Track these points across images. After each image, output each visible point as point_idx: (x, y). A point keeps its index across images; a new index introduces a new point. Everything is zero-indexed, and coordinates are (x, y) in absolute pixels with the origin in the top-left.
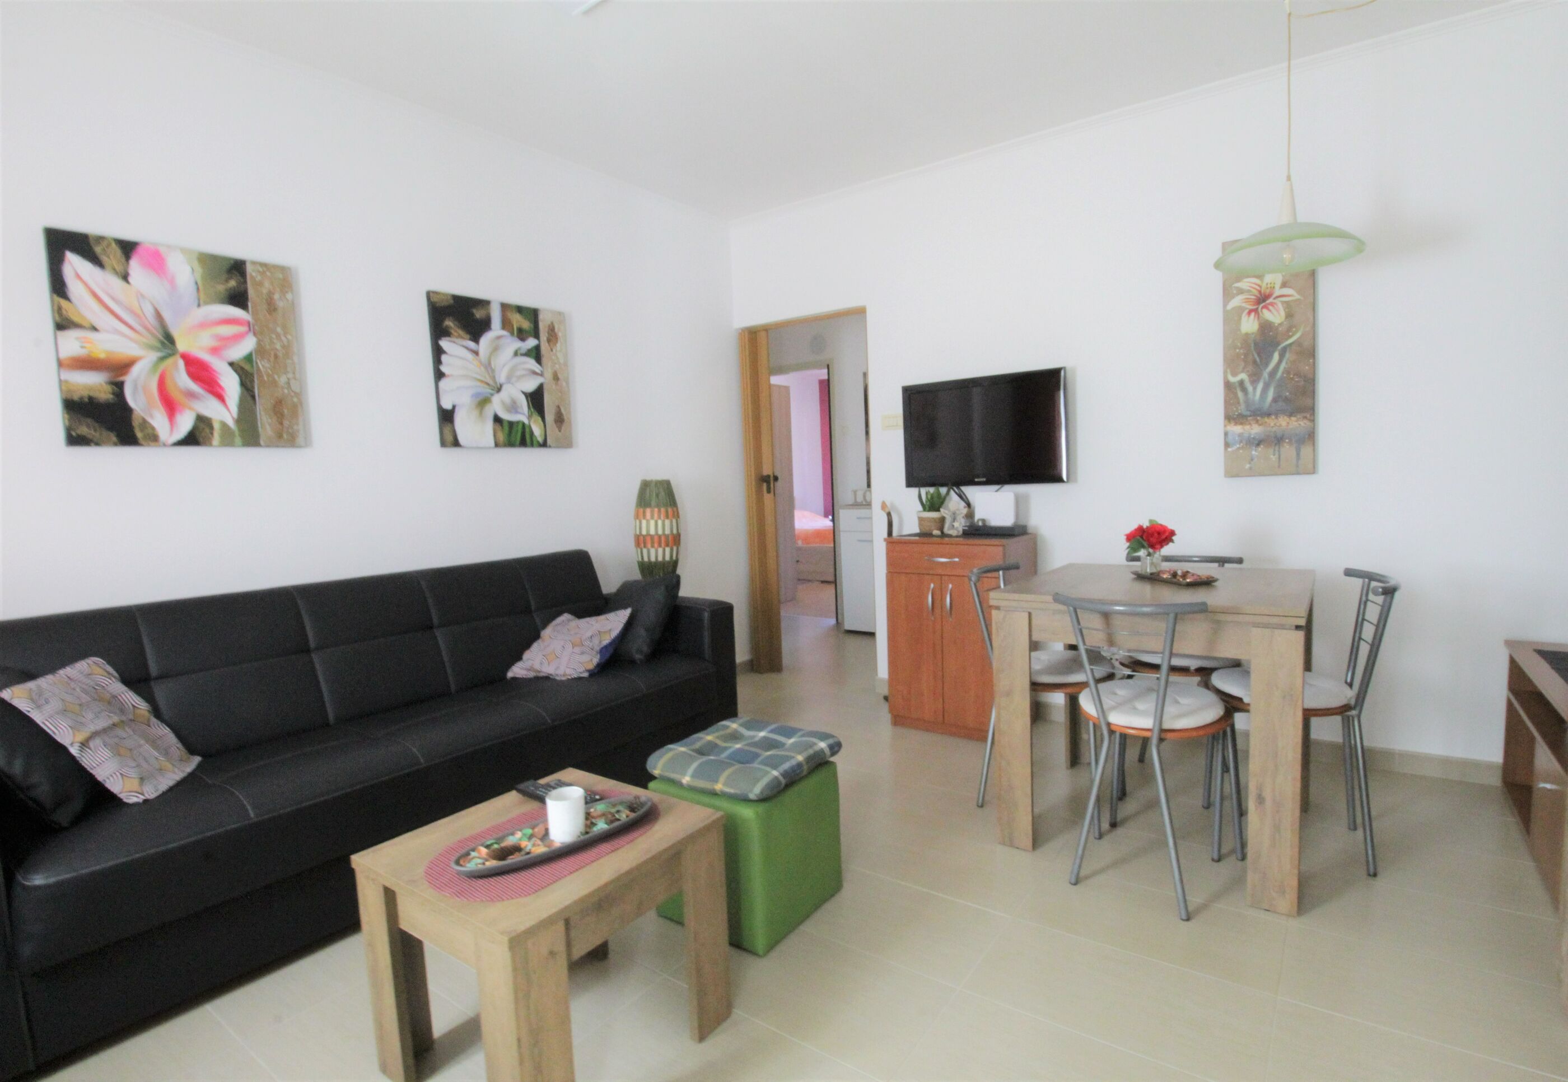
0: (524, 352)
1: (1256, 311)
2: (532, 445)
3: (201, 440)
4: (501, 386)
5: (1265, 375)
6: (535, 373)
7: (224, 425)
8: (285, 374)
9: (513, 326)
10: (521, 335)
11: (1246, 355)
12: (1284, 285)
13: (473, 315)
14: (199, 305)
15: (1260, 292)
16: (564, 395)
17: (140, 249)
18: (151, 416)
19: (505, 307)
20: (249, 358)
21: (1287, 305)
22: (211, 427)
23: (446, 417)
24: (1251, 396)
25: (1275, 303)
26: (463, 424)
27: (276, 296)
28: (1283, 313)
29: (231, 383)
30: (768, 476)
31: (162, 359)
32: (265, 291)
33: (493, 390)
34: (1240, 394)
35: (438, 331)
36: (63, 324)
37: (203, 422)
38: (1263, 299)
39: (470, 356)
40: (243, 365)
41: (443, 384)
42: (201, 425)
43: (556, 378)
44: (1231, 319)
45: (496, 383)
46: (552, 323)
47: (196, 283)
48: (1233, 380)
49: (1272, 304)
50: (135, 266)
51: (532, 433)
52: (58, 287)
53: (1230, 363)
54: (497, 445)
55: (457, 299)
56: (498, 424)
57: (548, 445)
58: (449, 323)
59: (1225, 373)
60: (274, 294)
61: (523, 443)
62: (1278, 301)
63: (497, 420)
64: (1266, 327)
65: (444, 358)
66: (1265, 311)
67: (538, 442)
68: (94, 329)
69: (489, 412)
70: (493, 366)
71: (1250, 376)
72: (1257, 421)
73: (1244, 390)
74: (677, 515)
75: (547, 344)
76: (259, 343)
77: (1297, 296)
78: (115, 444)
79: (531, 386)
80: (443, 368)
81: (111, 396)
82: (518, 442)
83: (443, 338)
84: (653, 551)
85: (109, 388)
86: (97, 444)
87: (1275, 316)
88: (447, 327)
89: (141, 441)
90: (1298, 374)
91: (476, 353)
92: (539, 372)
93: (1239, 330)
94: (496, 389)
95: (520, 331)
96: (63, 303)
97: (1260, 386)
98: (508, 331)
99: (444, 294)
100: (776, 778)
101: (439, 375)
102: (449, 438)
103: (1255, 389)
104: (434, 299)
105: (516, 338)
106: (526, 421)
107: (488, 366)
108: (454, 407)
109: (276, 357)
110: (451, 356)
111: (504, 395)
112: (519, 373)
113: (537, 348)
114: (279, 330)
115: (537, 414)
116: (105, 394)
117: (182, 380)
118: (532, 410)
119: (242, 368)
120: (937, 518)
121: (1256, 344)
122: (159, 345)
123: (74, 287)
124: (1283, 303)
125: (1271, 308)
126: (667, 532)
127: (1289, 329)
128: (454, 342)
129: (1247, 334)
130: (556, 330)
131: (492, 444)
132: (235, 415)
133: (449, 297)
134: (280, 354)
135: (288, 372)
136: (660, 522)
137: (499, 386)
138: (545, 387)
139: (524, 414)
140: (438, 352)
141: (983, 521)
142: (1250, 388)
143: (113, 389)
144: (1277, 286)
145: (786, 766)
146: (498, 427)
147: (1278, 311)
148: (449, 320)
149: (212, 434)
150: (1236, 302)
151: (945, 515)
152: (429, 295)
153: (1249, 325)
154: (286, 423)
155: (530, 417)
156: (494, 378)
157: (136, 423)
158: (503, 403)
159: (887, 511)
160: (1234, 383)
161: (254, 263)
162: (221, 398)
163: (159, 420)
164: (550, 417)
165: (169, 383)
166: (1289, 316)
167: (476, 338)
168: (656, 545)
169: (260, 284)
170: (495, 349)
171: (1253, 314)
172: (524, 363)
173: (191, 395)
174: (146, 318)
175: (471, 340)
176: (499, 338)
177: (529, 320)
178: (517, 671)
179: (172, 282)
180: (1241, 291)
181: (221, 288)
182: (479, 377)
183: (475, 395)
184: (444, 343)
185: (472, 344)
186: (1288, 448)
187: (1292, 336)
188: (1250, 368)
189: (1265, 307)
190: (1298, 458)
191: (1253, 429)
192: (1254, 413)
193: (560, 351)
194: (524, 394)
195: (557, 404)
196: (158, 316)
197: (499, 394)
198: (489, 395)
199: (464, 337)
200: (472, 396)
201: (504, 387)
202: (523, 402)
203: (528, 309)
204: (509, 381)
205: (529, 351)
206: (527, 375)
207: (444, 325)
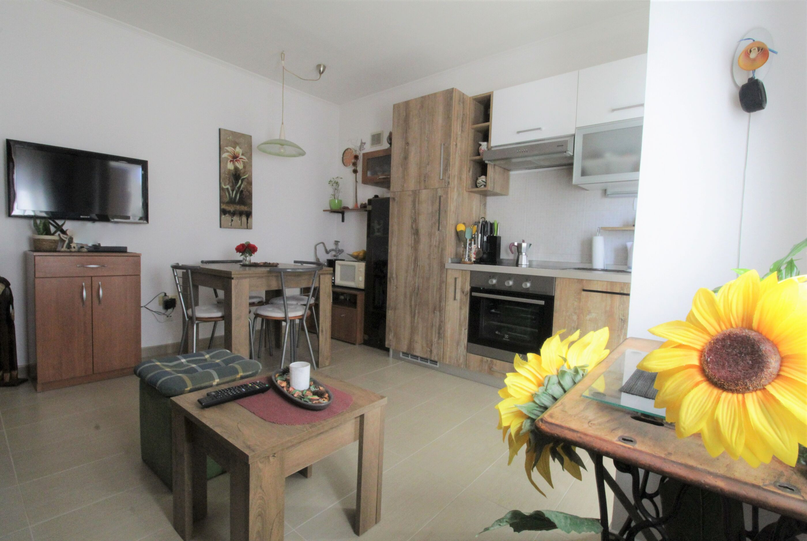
1: (233, 161)
5: (236, 188)
11: (229, 178)
12: (243, 155)
15: (234, 154)
21: (244, 163)
24: (231, 195)
28: (242, 165)
34: (227, 194)
38: (235, 157)
44: (222, 162)
48: (224, 187)
49: (238, 160)
53: (223, 180)
59: (220, 183)
62: (240, 160)
64: (236, 169)
66: (236, 162)
71: (231, 187)
72: (233, 206)
73: (229, 192)
77: (246, 160)
87: (240, 166)
90: (247, 191)
93: (227, 167)
97: (234, 192)
121: (233, 175)
124: (242, 161)
125: (238, 162)
127: (244, 172)
129: (230, 170)
142: (231, 192)
144: (240, 154)
147: (241, 164)
150: (225, 155)
153: (230, 166)
160: (225, 189)
166: (244, 167)
171: (232, 162)
180: (228, 151)
186: (244, 219)
187: (245, 175)
188: (231, 184)
189: (236, 161)
190: (247, 223)
191: (231, 208)
192: (232, 202)
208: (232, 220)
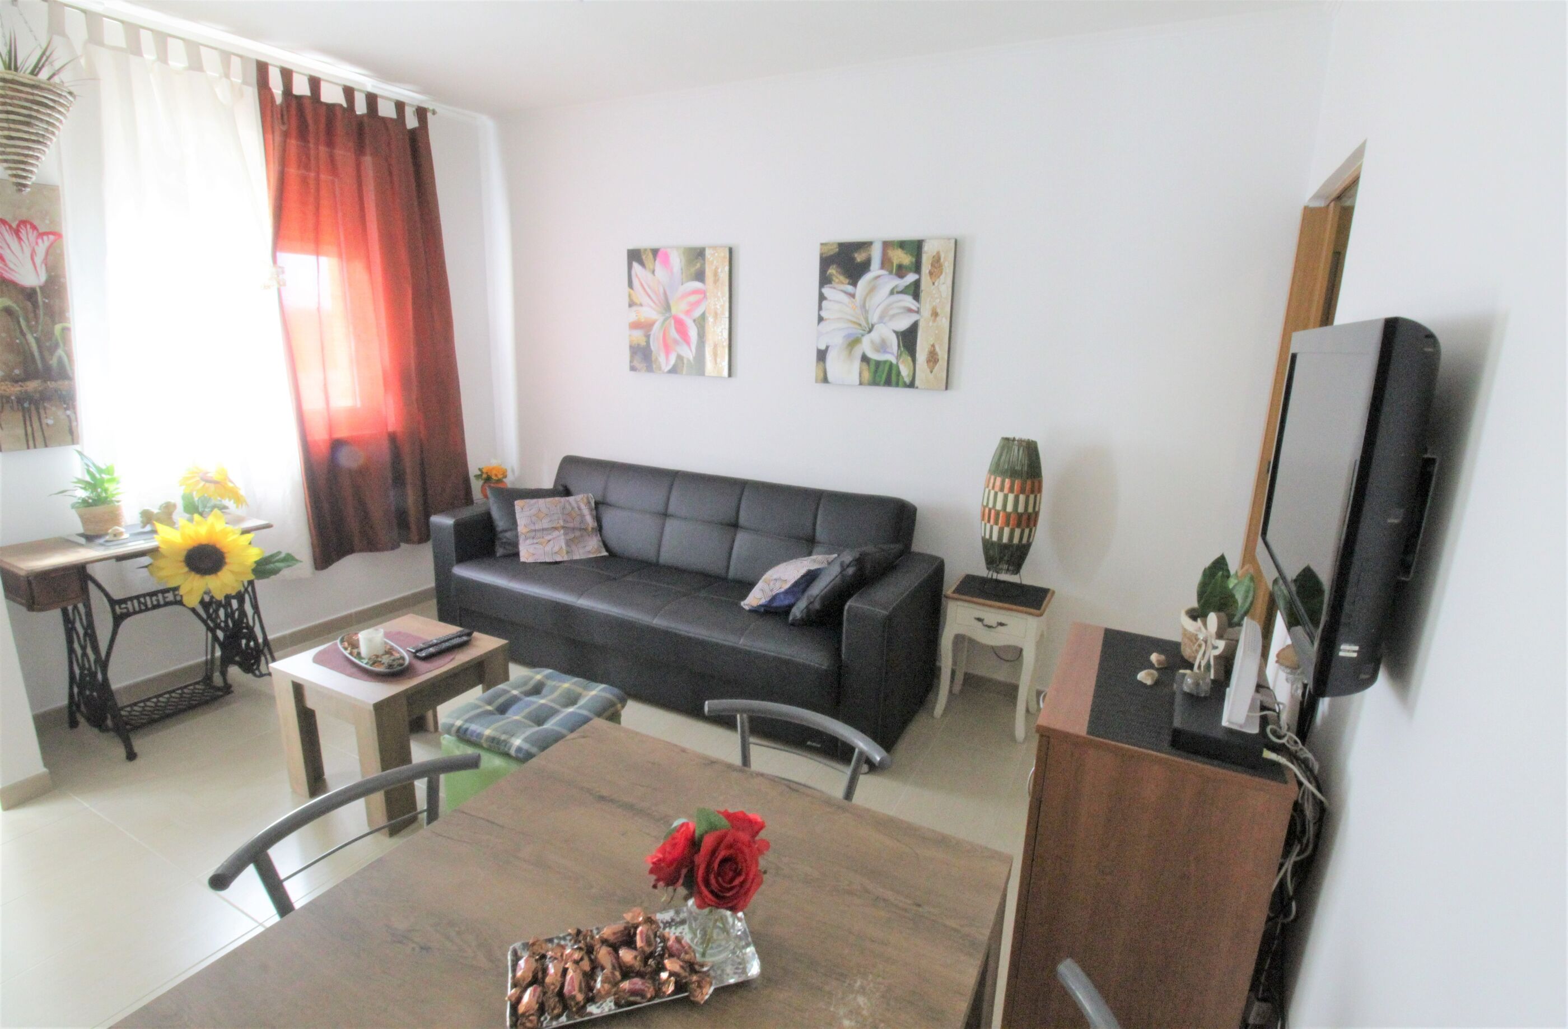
0: (901, 290)
2: (897, 385)
3: (677, 370)
4: (873, 326)
6: (910, 310)
7: (689, 360)
8: (721, 325)
9: (892, 263)
10: (901, 271)
13: (853, 259)
14: (682, 284)
16: (942, 335)
17: (661, 253)
18: (660, 355)
19: (887, 245)
20: (703, 316)
22: (682, 362)
23: (822, 355)
26: (834, 365)
27: (719, 270)
29: (693, 333)
31: (666, 319)
32: (714, 267)
33: (862, 331)
35: (824, 279)
36: (632, 304)
37: (679, 359)
39: (846, 299)
41: (820, 327)
42: (679, 361)
43: (934, 313)
45: (868, 323)
46: (938, 253)
47: (682, 269)
50: (658, 265)
51: (899, 373)
52: (630, 282)
54: (861, 384)
55: (842, 246)
56: (864, 364)
57: (916, 385)
58: (832, 271)
61: (888, 383)
63: (865, 359)
65: (824, 304)
67: (907, 382)
68: (641, 305)
69: (858, 353)
70: (867, 308)
75: (927, 278)
76: (709, 305)
78: (645, 371)
79: (904, 324)
80: (824, 313)
81: (645, 344)
82: (882, 382)
83: (825, 286)
85: (644, 339)
86: (639, 371)
88: (831, 275)
89: (655, 370)
91: (853, 296)
92: (914, 308)
94: (871, 329)
95: (900, 267)
96: (631, 291)
98: (887, 270)
99: (833, 244)
101: (822, 319)
102: (822, 375)
104: (825, 250)
105: (895, 277)
106: (894, 361)
107: (863, 308)
108: (827, 347)
110: (830, 301)
111: (873, 335)
112: (891, 312)
113: (917, 284)
114: (719, 294)
115: (907, 353)
116: (643, 342)
118: (902, 349)
122: (664, 311)
123: (635, 282)
128: (833, 289)
130: (942, 260)
131: (858, 383)
132: (694, 355)
133: (835, 246)
134: (719, 312)
137: (870, 326)
138: (920, 324)
139: (892, 354)
140: (821, 299)
143: (646, 340)
146: (865, 366)
148: (833, 268)
149: (683, 367)
152: (822, 246)
154: (718, 361)
155: (898, 357)
156: (866, 319)
157: (653, 359)
158: (872, 342)
161: (710, 248)
162: (688, 343)
163: (662, 358)
164: (922, 355)
165: (667, 336)
167: (854, 284)
169: (712, 263)
170: (872, 290)
172: (900, 301)
173: (676, 342)
174: (660, 294)
175: (848, 284)
176: (878, 277)
177: (911, 255)
179: (672, 271)
181: (693, 270)
182: (854, 320)
183: (848, 336)
184: (826, 291)
185: (850, 288)
193: (944, 283)
194: (896, 332)
195: (932, 343)
196: (665, 293)
197: (870, 334)
198: (860, 336)
199: (844, 281)
200: (844, 337)
201: (875, 327)
202: (893, 341)
203: (911, 242)
204: (881, 319)
205: (907, 287)
206: (902, 313)
207: (828, 273)
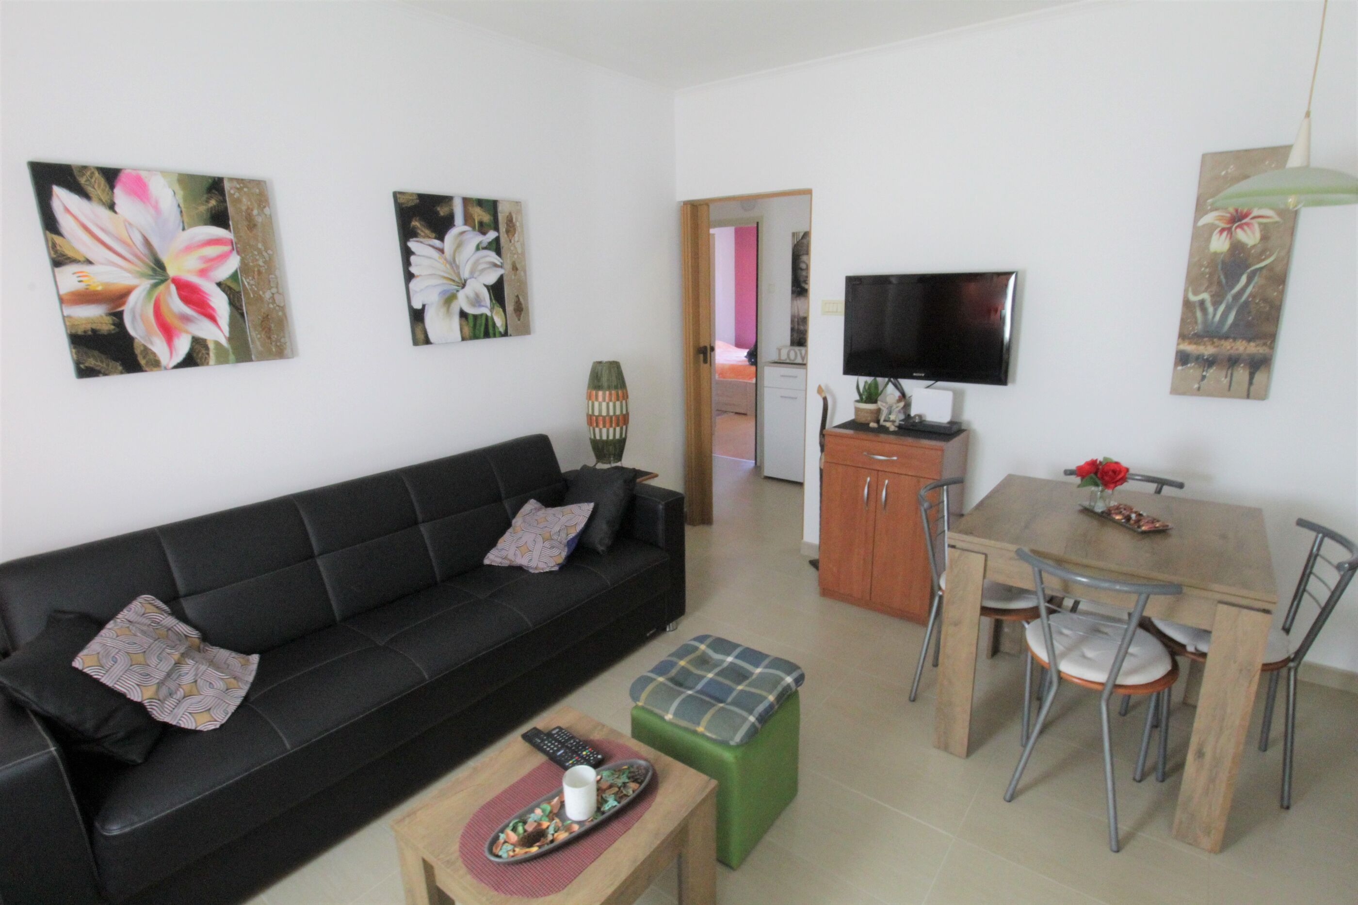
0: (485, 246)
1: (1229, 230)
2: (495, 336)
3: (199, 361)
4: (465, 281)
5: (1229, 297)
6: (496, 265)
7: (218, 344)
8: (270, 289)
9: (474, 220)
10: (482, 229)
11: (1211, 274)
13: (437, 213)
14: (184, 229)
15: (1237, 210)
16: (522, 286)
17: (122, 177)
18: (151, 343)
19: (466, 201)
20: (234, 276)
21: (1265, 228)
22: (207, 348)
23: (417, 316)
24: (1210, 316)
25: (1252, 224)
26: (433, 323)
27: (255, 212)
28: (1258, 235)
29: (220, 303)
30: (705, 348)
31: (155, 286)
32: (244, 208)
33: (458, 286)
34: (1199, 314)
35: (406, 233)
36: (59, 261)
37: (198, 344)
38: (1238, 218)
39: (435, 254)
40: (229, 284)
41: (412, 285)
42: (197, 346)
43: (515, 268)
44: (1200, 236)
45: (461, 279)
46: (510, 213)
47: (179, 206)
48: (1193, 298)
49: (1247, 224)
50: (120, 195)
51: (494, 324)
52: (50, 223)
53: (1193, 281)
54: (463, 339)
55: (422, 197)
56: (464, 319)
57: (509, 334)
58: (416, 223)
59: (1186, 291)
60: (252, 210)
61: (486, 334)
62: (1255, 221)
63: (463, 315)
64: (1237, 247)
65: (413, 259)
66: (1239, 231)
67: (500, 332)
68: (89, 262)
69: (455, 308)
70: (457, 263)
71: (1212, 296)
72: (1213, 343)
73: (1204, 309)
74: (626, 397)
75: (506, 236)
76: (243, 261)
77: (1277, 219)
78: (121, 373)
79: (492, 278)
80: (413, 269)
81: (113, 327)
82: (482, 335)
83: (411, 239)
84: (604, 431)
85: (109, 320)
86: (105, 374)
87: (1249, 237)
88: (415, 228)
89: (145, 368)
90: (1265, 300)
91: (442, 251)
92: (499, 263)
93: (1207, 249)
94: (461, 285)
95: (481, 224)
96: (57, 239)
97: (1222, 307)
98: (471, 227)
99: (412, 194)
100: (753, 725)
101: (409, 276)
102: (421, 336)
103: (1215, 310)
104: (401, 200)
105: (477, 233)
106: (489, 314)
107: (453, 263)
108: (424, 306)
109: (259, 272)
110: (419, 256)
111: (468, 290)
112: (480, 267)
113: (497, 240)
114: (260, 246)
115: (498, 305)
116: (106, 326)
117: (176, 304)
118: (494, 301)
119: (230, 288)
120: (875, 410)
121: (1223, 262)
122: (151, 273)
123: (65, 222)
126: (618, 412)
127: (1263, 252)
128: (421, 242)
129: (1215, 254)
130: (514, 220)
131: (460, 339)
132: (227, 335)
133: (415, 197)
134: (263, 270)
135: (272, 287)
136: (611, 404)
137: (463, 281)
138: (505, 278)
139: (486, 307)
140: (407, 254)
141: (920, 416)
142: (1211, 310)
143: (113, 320)
145: (761, 708)
146: (464, 323)
147: (1254, 233)
148: (416, 221)
149: (208, 354)
150: (1209, 218)
151: (882, 408)
152: (396, 195)
153: (1220, 244)
154: (274, 337)
155: (492, 309)
156: (458, 275)
157: (138, 351)
158: (467, 297)
159: (824, 395)
160: (1194, 302)
161: (231, 180)
162: (212, 318)
163: (158, 346)
164: (510, 307)
165: (164, 310)
166: (1264, 238)
167: (441, 238)
168: (608, 425)
169: (238, 201)
170: (459, 246)
171: (1225, 233)
172: (485, 256)
173: (186, 319)
174: (135, 245)
175: (436, 238)
176: (463, 233)
177: (490, 214)
178: (493, 558)
179: (156, 208)
180: (1216, 207)
181: (203, 208)
182: (446, 275)
183: (444, 292)
184: (412, 244)
185: (437, 243)
186: (1241, 374)
187: (1264, 260)
188: (1214, 288)
189: (1240, 226)
190: (1251, 383)
191: (1207, 350)
192: (1211, 334)
193: (518, 241)
194: (487, 286)
195: (516, 294)
196: (147, 243)
197: (464, 290)
198: (455, 292)
199: (431, 236)
200: (440, 293)
201: (468, 282)
202: (485, 295)
203: (487, 201)
204: (472, 276)
205: (490, 243)
206: (489, 268)
207: (411, 226)
208: (1204, 377)
